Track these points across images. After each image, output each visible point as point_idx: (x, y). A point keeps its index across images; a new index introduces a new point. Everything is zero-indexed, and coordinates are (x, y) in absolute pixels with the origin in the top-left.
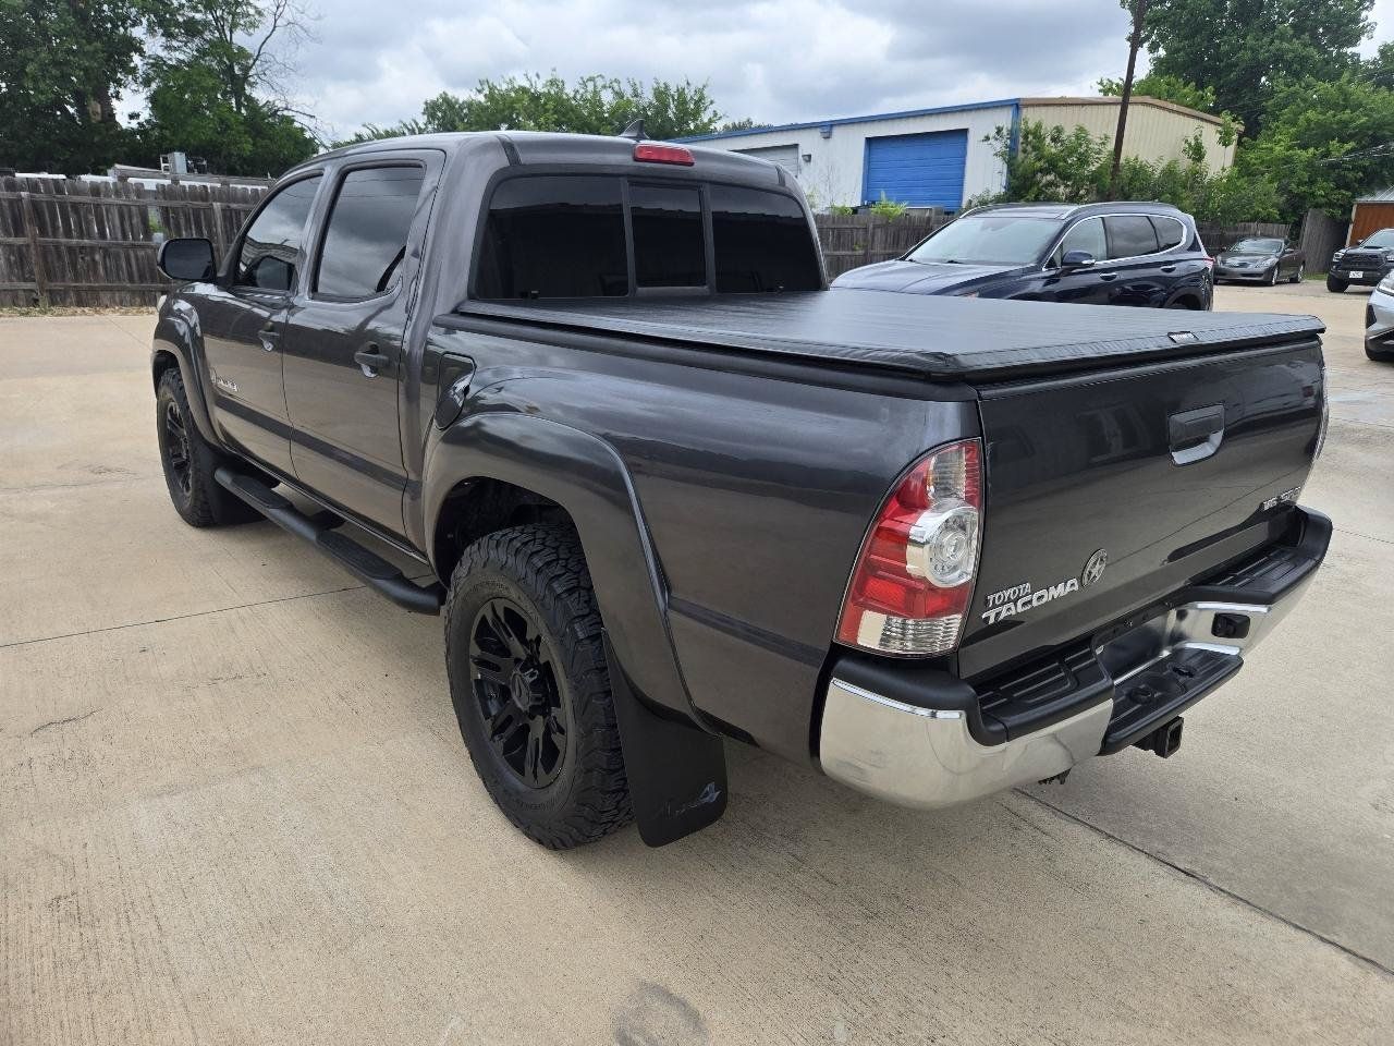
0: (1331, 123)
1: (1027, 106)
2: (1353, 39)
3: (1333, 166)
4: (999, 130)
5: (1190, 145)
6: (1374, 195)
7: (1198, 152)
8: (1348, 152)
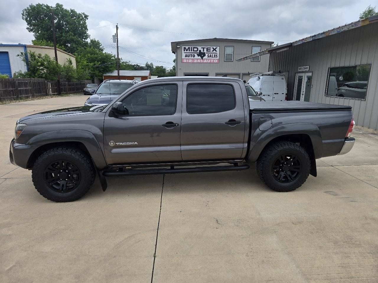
0: (93, 57)
1: (28, 47)
2: (86, 38)
3: (97, 67)
4: (22, 53)
5: (68, 60)
6: (106, 74)
7: (71, 62)
8: (99, 64)
